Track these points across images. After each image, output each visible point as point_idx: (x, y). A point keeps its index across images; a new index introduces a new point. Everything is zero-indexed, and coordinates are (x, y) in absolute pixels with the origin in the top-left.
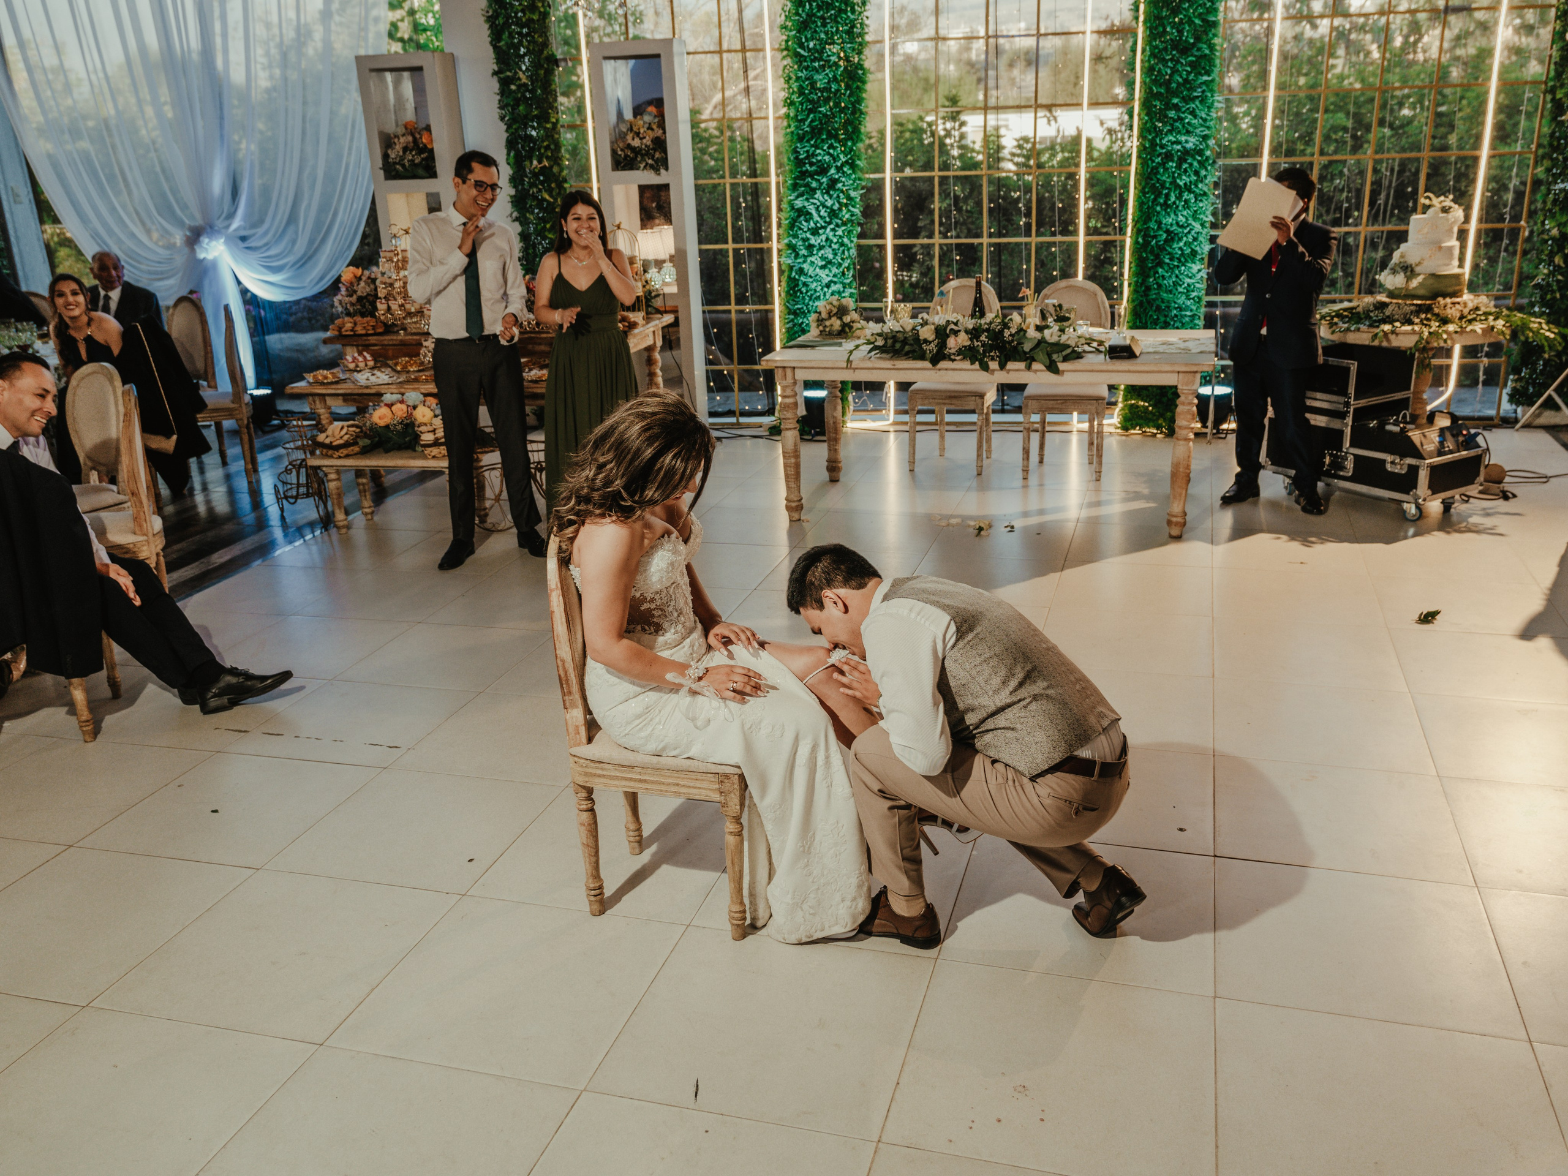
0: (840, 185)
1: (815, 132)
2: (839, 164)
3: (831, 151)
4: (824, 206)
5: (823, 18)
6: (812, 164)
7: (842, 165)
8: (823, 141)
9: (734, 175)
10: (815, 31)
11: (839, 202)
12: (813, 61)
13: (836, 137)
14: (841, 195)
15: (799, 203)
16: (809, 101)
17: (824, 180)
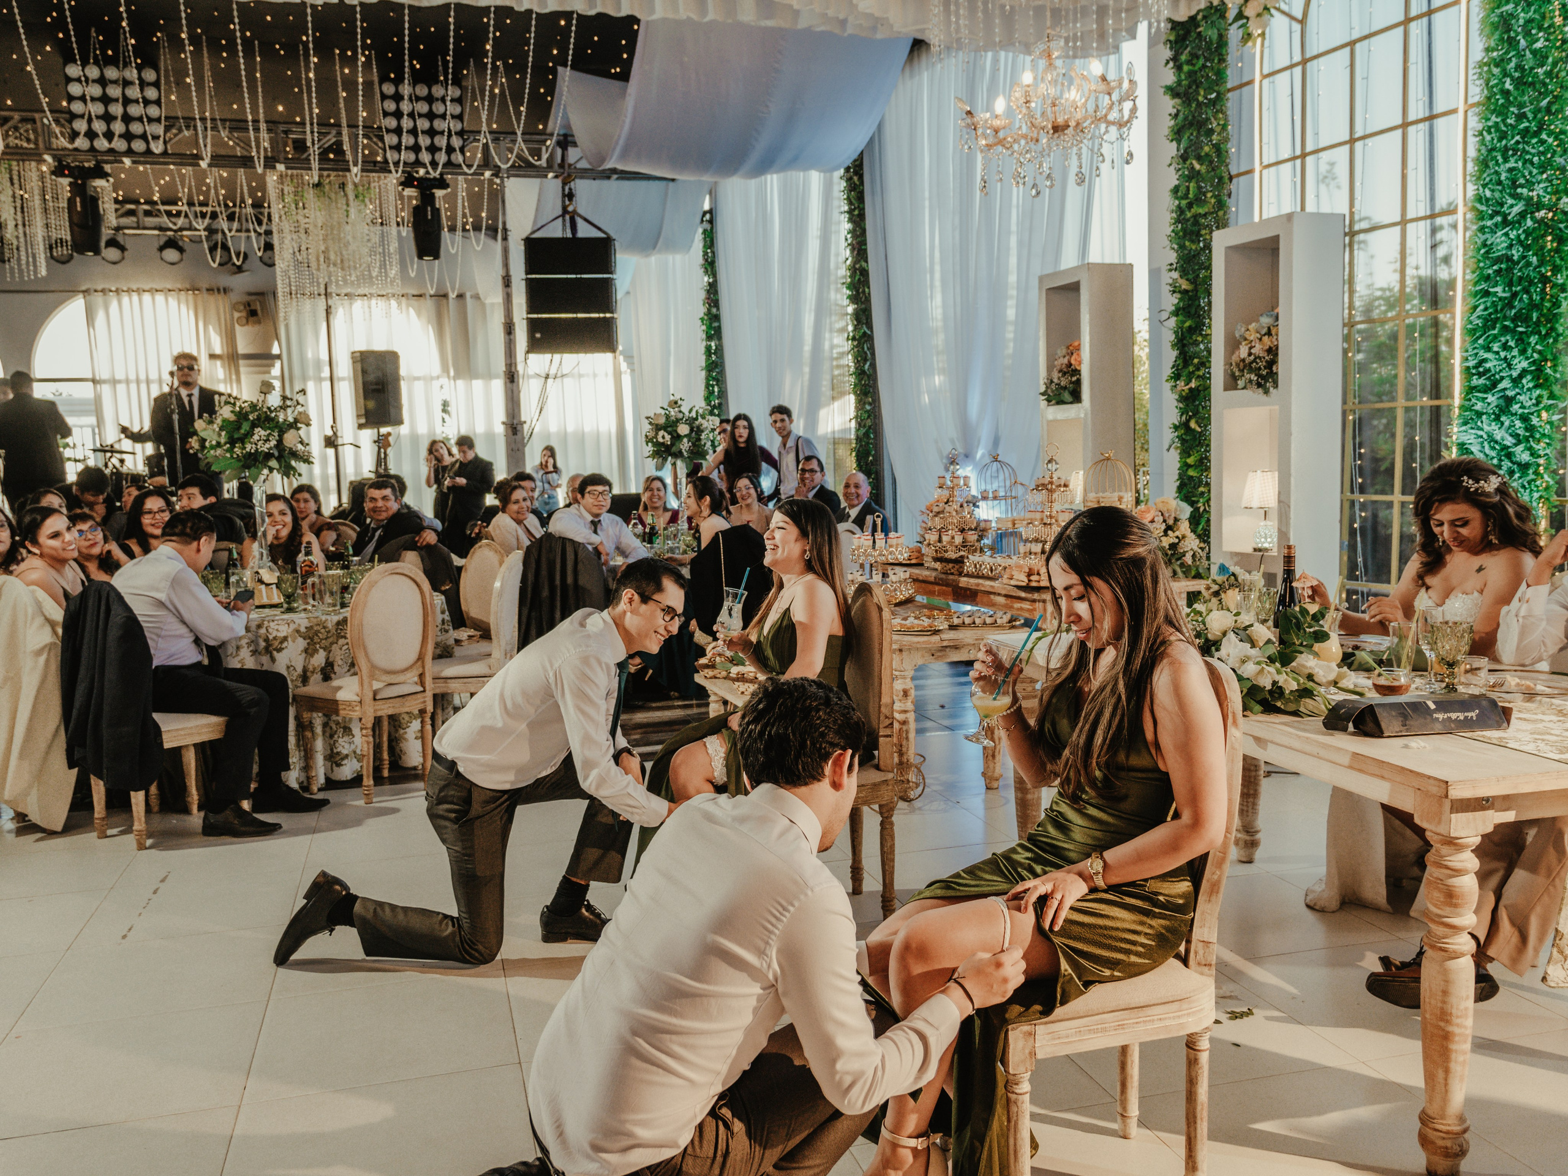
0: (1515, 407)
1: (1489, 322)
2: (1515, 374)
3: (1503, 354)
4: (1491, 439)
5: (1506, 149)
6: (1480, 375)
7: (1521, 376)
8: (1495, 337)
9: (1409, 397)
10: (1497, 173)
11: (1516, 436)
12: (1492, 217)
13: (1513, 331)
14: (1518, 424)
15: (1464, 438)
16: (1487, 278)
17: (1491, 398)
